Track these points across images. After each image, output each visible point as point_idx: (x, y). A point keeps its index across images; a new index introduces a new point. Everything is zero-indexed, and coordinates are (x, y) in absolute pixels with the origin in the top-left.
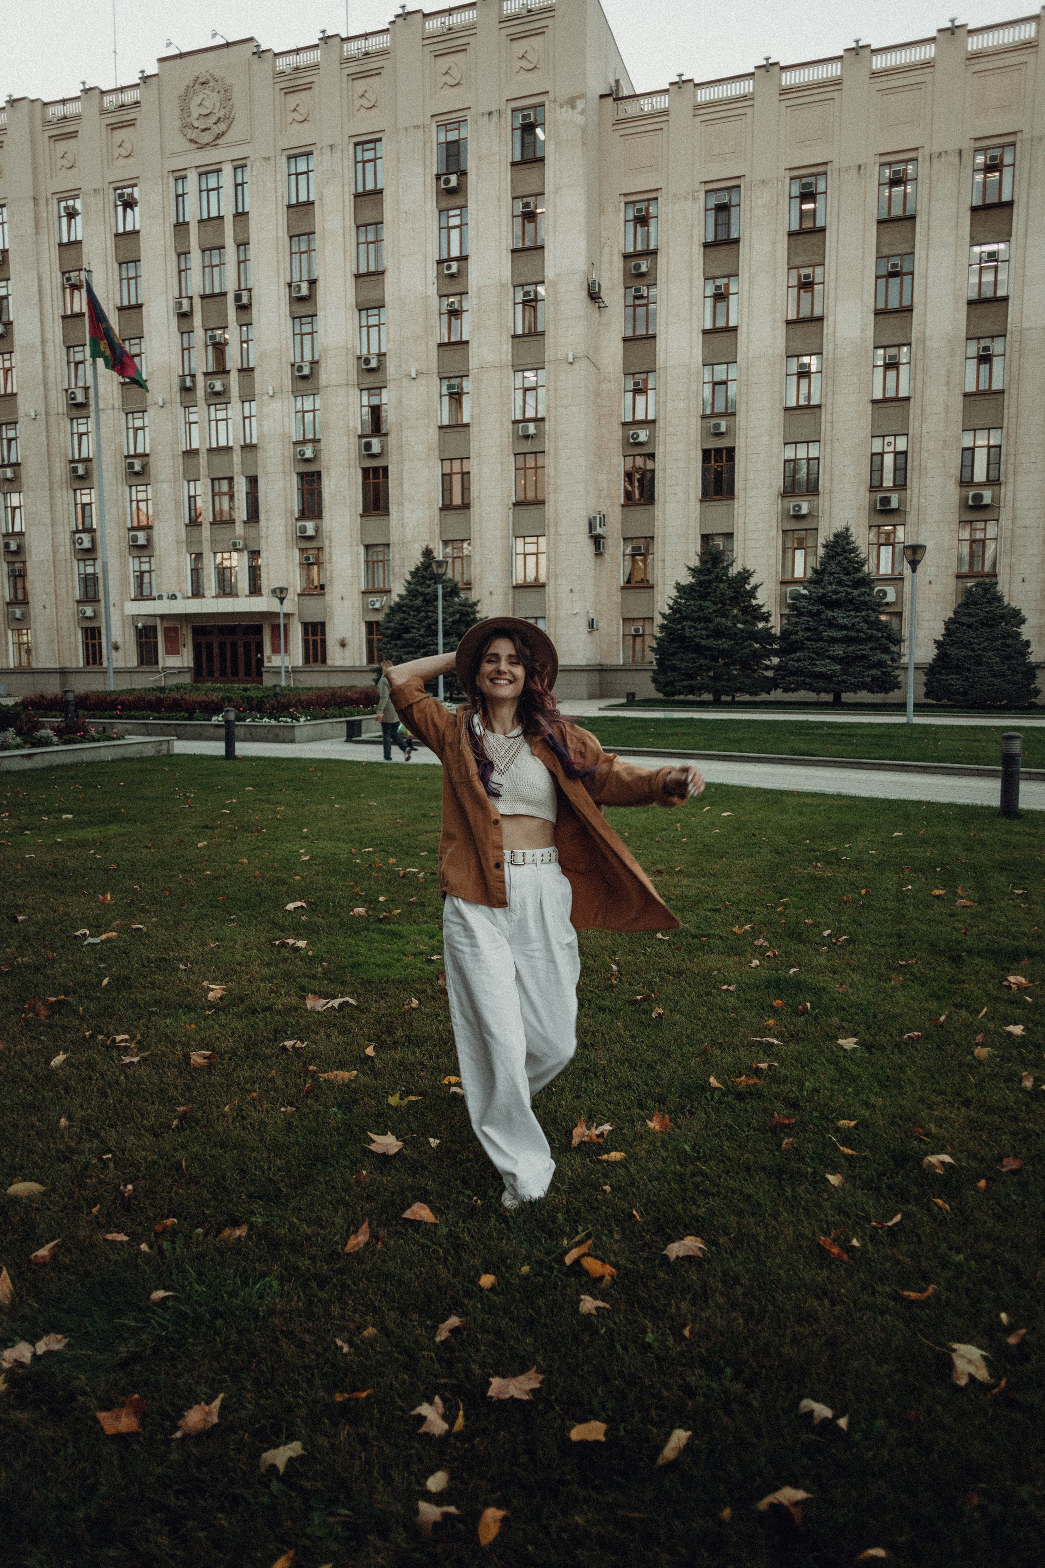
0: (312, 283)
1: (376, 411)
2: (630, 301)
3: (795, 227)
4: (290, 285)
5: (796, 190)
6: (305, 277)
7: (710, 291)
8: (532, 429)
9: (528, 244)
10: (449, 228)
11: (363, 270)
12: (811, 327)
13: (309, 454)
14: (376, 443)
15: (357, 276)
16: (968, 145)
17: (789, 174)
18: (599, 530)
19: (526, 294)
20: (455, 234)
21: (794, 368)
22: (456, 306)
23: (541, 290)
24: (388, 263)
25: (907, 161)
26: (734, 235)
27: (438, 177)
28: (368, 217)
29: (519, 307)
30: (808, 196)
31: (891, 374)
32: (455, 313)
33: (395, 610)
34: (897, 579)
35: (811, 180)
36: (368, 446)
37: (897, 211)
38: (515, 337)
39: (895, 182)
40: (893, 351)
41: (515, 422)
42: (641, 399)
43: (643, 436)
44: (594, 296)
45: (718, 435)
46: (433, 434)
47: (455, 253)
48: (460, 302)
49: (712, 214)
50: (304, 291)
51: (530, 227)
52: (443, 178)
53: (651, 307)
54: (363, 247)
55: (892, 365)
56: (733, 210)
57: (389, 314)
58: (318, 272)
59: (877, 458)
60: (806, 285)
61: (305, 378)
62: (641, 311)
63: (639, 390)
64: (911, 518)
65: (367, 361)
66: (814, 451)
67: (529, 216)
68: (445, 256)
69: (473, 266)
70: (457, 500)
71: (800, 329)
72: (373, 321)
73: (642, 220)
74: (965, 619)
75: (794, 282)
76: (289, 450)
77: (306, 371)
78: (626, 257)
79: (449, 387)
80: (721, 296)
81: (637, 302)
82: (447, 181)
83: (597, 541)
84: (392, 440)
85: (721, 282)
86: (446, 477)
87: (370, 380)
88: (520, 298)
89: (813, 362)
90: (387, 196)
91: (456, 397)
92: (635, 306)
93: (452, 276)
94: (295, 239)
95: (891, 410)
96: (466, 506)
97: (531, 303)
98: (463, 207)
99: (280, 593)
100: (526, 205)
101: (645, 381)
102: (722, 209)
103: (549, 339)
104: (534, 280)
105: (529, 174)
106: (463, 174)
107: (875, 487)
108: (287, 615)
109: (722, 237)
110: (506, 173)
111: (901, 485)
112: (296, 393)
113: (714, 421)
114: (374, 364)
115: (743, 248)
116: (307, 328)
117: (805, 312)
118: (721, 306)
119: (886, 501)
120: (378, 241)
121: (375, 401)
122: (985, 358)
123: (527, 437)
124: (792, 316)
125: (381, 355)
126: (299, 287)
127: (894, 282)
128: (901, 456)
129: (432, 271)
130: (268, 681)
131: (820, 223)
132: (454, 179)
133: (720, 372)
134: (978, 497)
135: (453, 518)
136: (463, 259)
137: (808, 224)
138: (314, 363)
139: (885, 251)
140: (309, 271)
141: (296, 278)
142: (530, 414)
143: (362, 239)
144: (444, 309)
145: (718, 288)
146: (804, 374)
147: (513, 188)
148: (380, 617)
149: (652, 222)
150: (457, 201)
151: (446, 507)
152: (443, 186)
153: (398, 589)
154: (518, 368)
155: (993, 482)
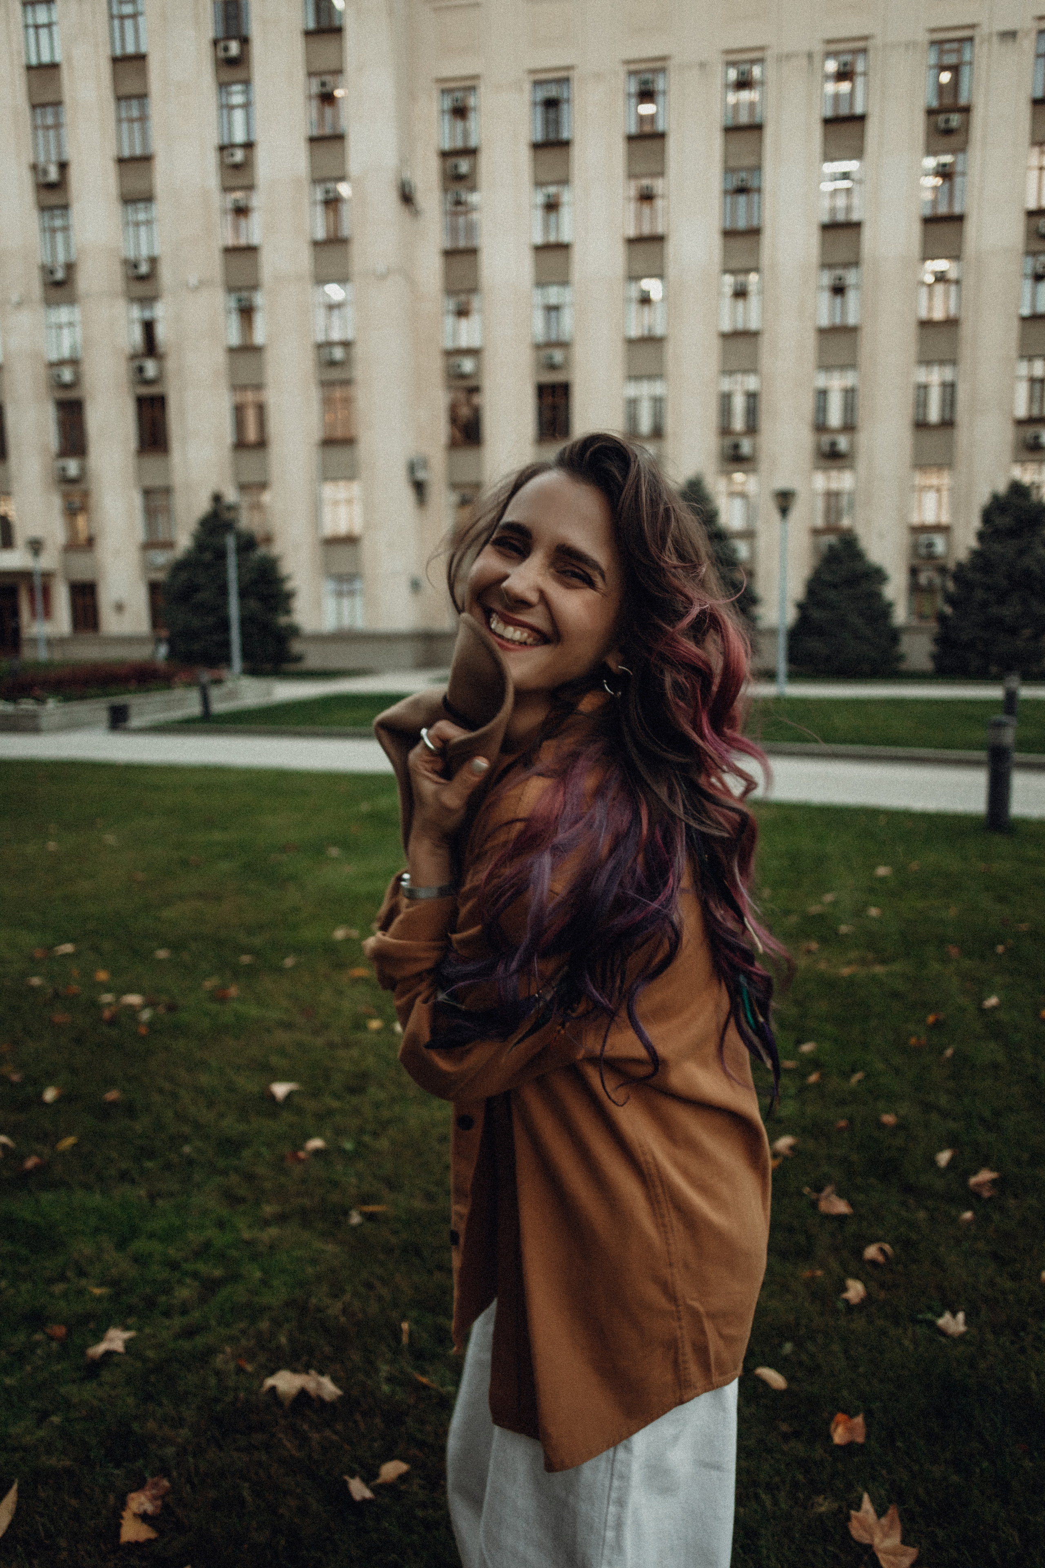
0: (63, 166)
1: (149, 327)
2: (449, 207)
3: (633, 129)
4: (34, 167)
5: (633, 88)
6: (54, 158)
7: (540, 198)
8: (338, 354)
9: (328, 131)
10: (231, 108)
11: (126, 153)
12: (653, 247)
13: (67, 375)
14: (151, 368)
15: (121, 161)
16: (819, 48)
17: (626, 68)
18: (421, 475)
19: (327, 192)
20: (238, 116)
21: (634, 292)
22: (242, 204)
23: (344, 189)
24: (158, 146)
25: (753, 62)
26: (565, 135)
27: (215, 42)
28: (129, 87)
29: (319, 210)
30: (646, 95)
31: (740, 303)
32: (241, 211)
33: (179, 567)
34: (749, 535)
35: (649, 76)
36: (141, 370)
37: (744, 118)
38: (316, 244)
39: (743, 84)
40: (741, 278)
41: (320, 346)
42: (464, 323)
43: (468, 365)
44: (407, 197)
45: (552, 367)
46: (220, 358)
47: (239, 137)
48: (248, 198)
49: (539, 110)
50: (53, 174)
51: (328, 111)
52: (221, 45)
53: (475, 216)
54: (125, 126)
55: (740, 294)
56: (565, 107)
57: (161, 208)
58: (71, 153)
59: (726, 399)
60: (646, 197)
61: (58, 284)
62: (461, 220)
63: (462, 312)
64: (764, 465)
65: (136, 266)
66: (658, 388)
67: (327, 98)
68: (226, 141)
69: (261, 155)
70: (252, 435)
71: (641, 248)
72: (142, 216)
73: (460, 112)
74: (827, 577)
75: (633, 193)
76: (42, 372)
77: (60, 275)
78: (445, 155)
79: (240, 300)
80: (552, 206)
81: (460, 208)
82: (226, 49)
83: (419, 487)
84: (171, 364)
85: (552, 190)
86: (239, 410)
87: (140, 289)
88: (319, 196)
89: (653, 287)
90: (154, 65)
91: (246, 312)
92: (455, 214)
93: (236, 167)
94: (38, 111)
95: (741, 344)
96: (262, 444)
97: (332, 203)
98: (247, 82)
99: (36, 546)
100: (323, 84)
101: (468, 303)
102: (551, 104)
103: (356, 249)
104: (335, 174)
105: (325, 47)
106: (245, 41)
107: (725, 431)
108: (47, 575)
109: (552, 136)
110: (298, 43)
111: (752, 429)
112: (50, 302)
113: (548, 351)
114: (144, 269)
115: (576, 151)
116: (58, 223)
117: (646, 230)
118: (553, 217)
119: (736, 447)
120: (143, 119)
121: (147, 315)
122: (839, 290)
123: (333, 364)
124: (632, 232)
125: (153, 261)
126: (45, 172)
127: (742, 199)
128: (752, 397)
129: (212, 159)
130: (28, 653)
131: (660, 126)
132: (234, 48)
133: (554, 295)
134: (833, 444)
135: (249, 459)
136: (249, 146)
137: (647, 129)
138: (70, 267)
139: (732, 163)
140: (60, 152)
141: (42, 158)
142: (336, 335)
143: (124, 115)
144: (229, 205)
145: (549, 196)
146: (645, 300)
147: (308, 61)
148: (161, 576)
149: (472, 116)
150: (239, 74)
151: (240, 445)
152: (221, 54)
153: (184, 541)
154: (320, 280)
155: (849, 427)
